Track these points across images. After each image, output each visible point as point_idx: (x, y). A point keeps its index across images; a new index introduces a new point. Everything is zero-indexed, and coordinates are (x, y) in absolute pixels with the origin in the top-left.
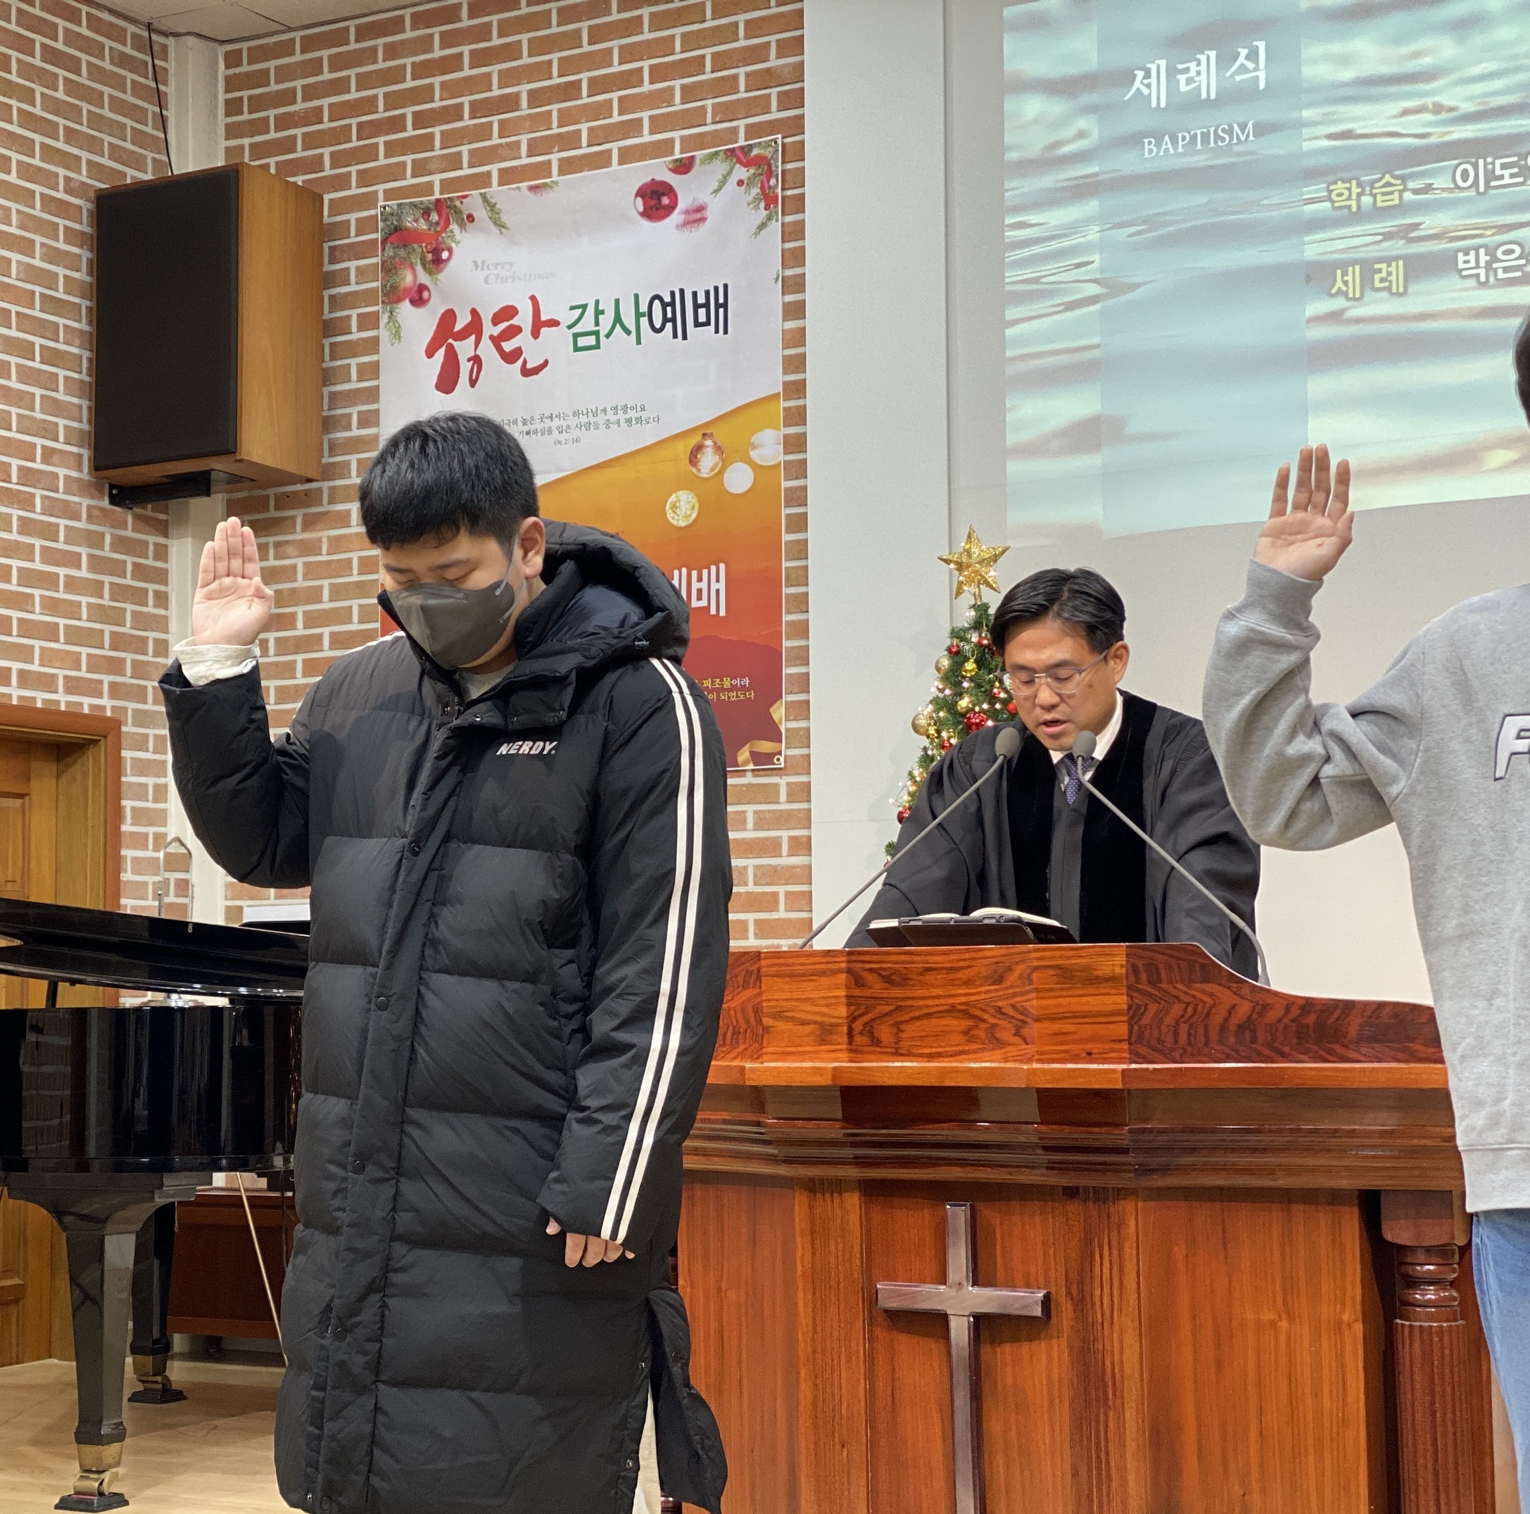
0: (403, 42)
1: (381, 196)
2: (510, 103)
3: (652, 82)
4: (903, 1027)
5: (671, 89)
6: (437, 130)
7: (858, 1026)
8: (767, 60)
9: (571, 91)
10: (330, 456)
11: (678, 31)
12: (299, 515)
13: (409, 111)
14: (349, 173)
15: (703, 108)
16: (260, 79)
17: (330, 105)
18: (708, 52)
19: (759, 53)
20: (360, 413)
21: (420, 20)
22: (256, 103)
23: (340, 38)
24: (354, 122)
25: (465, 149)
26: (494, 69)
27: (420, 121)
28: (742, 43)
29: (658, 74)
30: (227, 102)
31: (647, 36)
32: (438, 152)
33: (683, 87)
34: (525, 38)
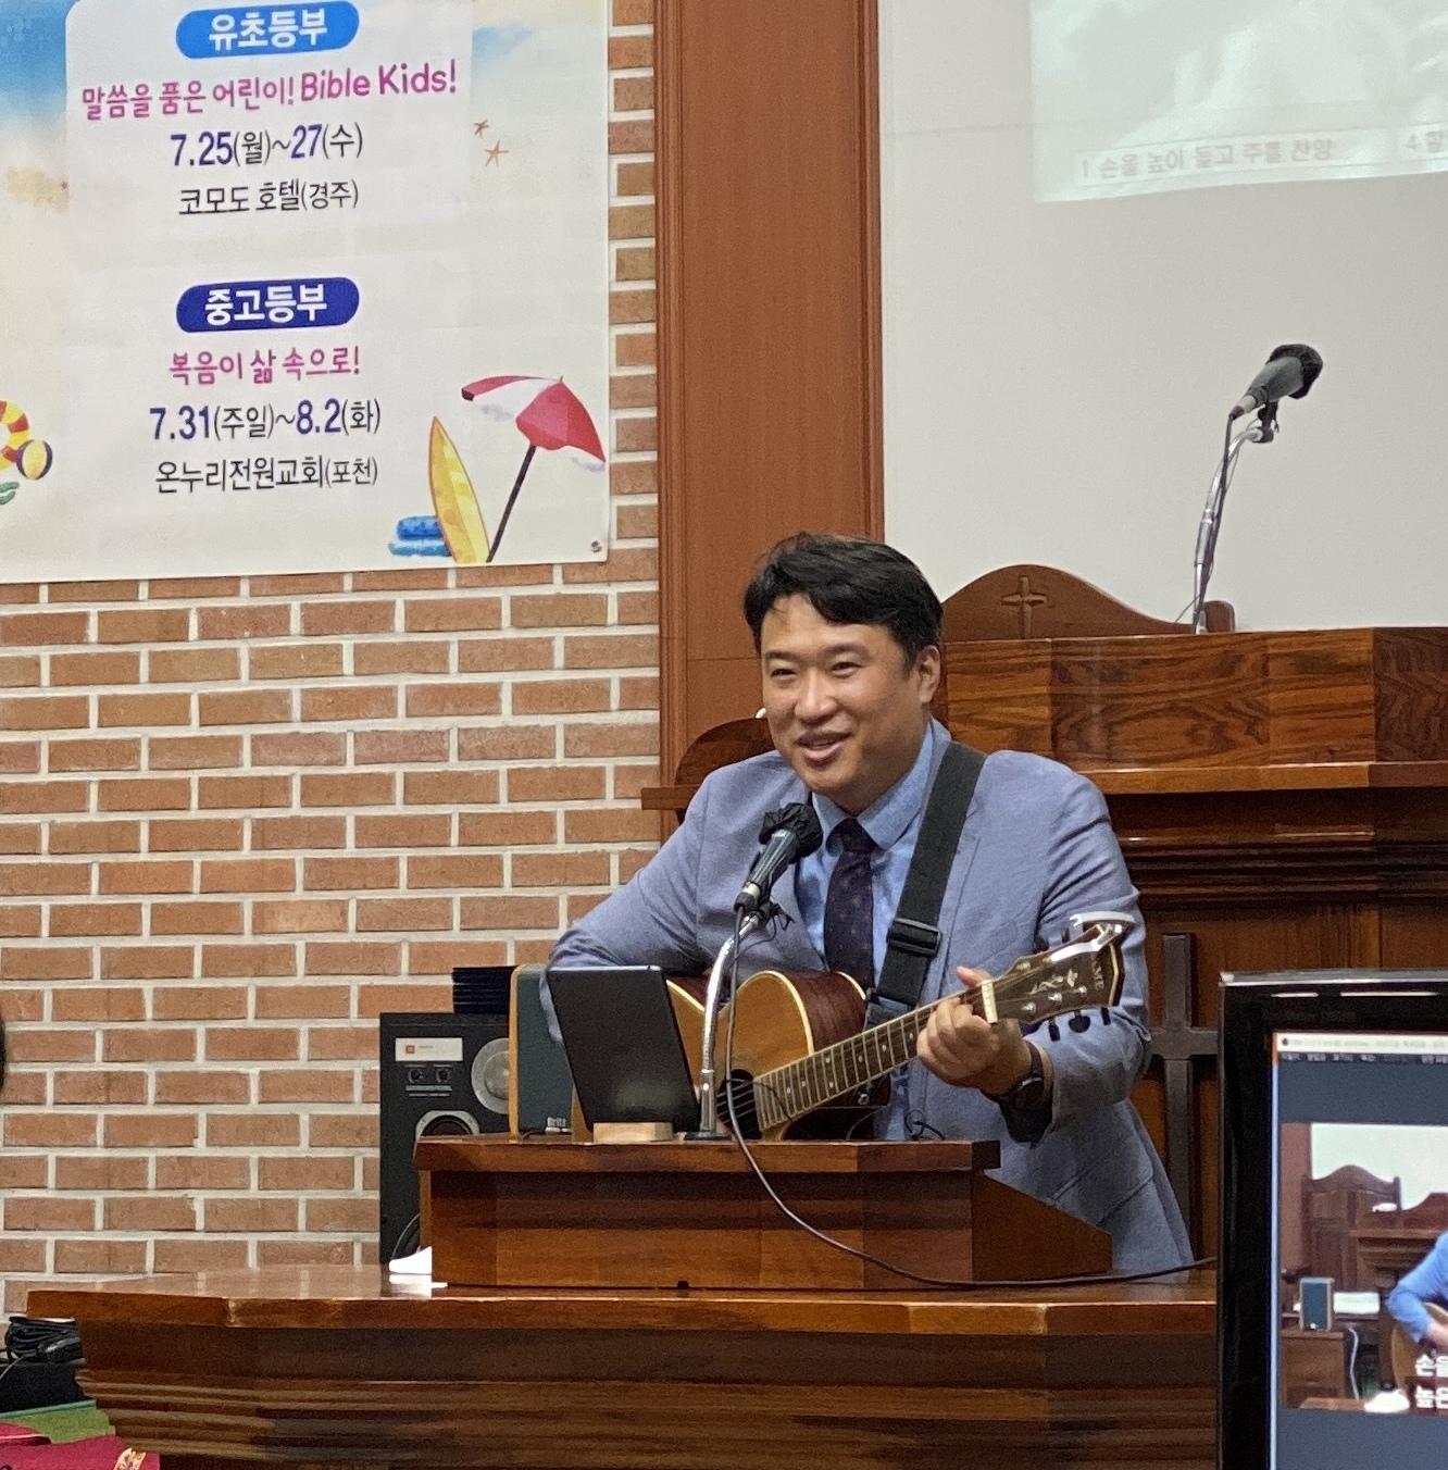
4: (1117, 729)
7: (1063, 728)
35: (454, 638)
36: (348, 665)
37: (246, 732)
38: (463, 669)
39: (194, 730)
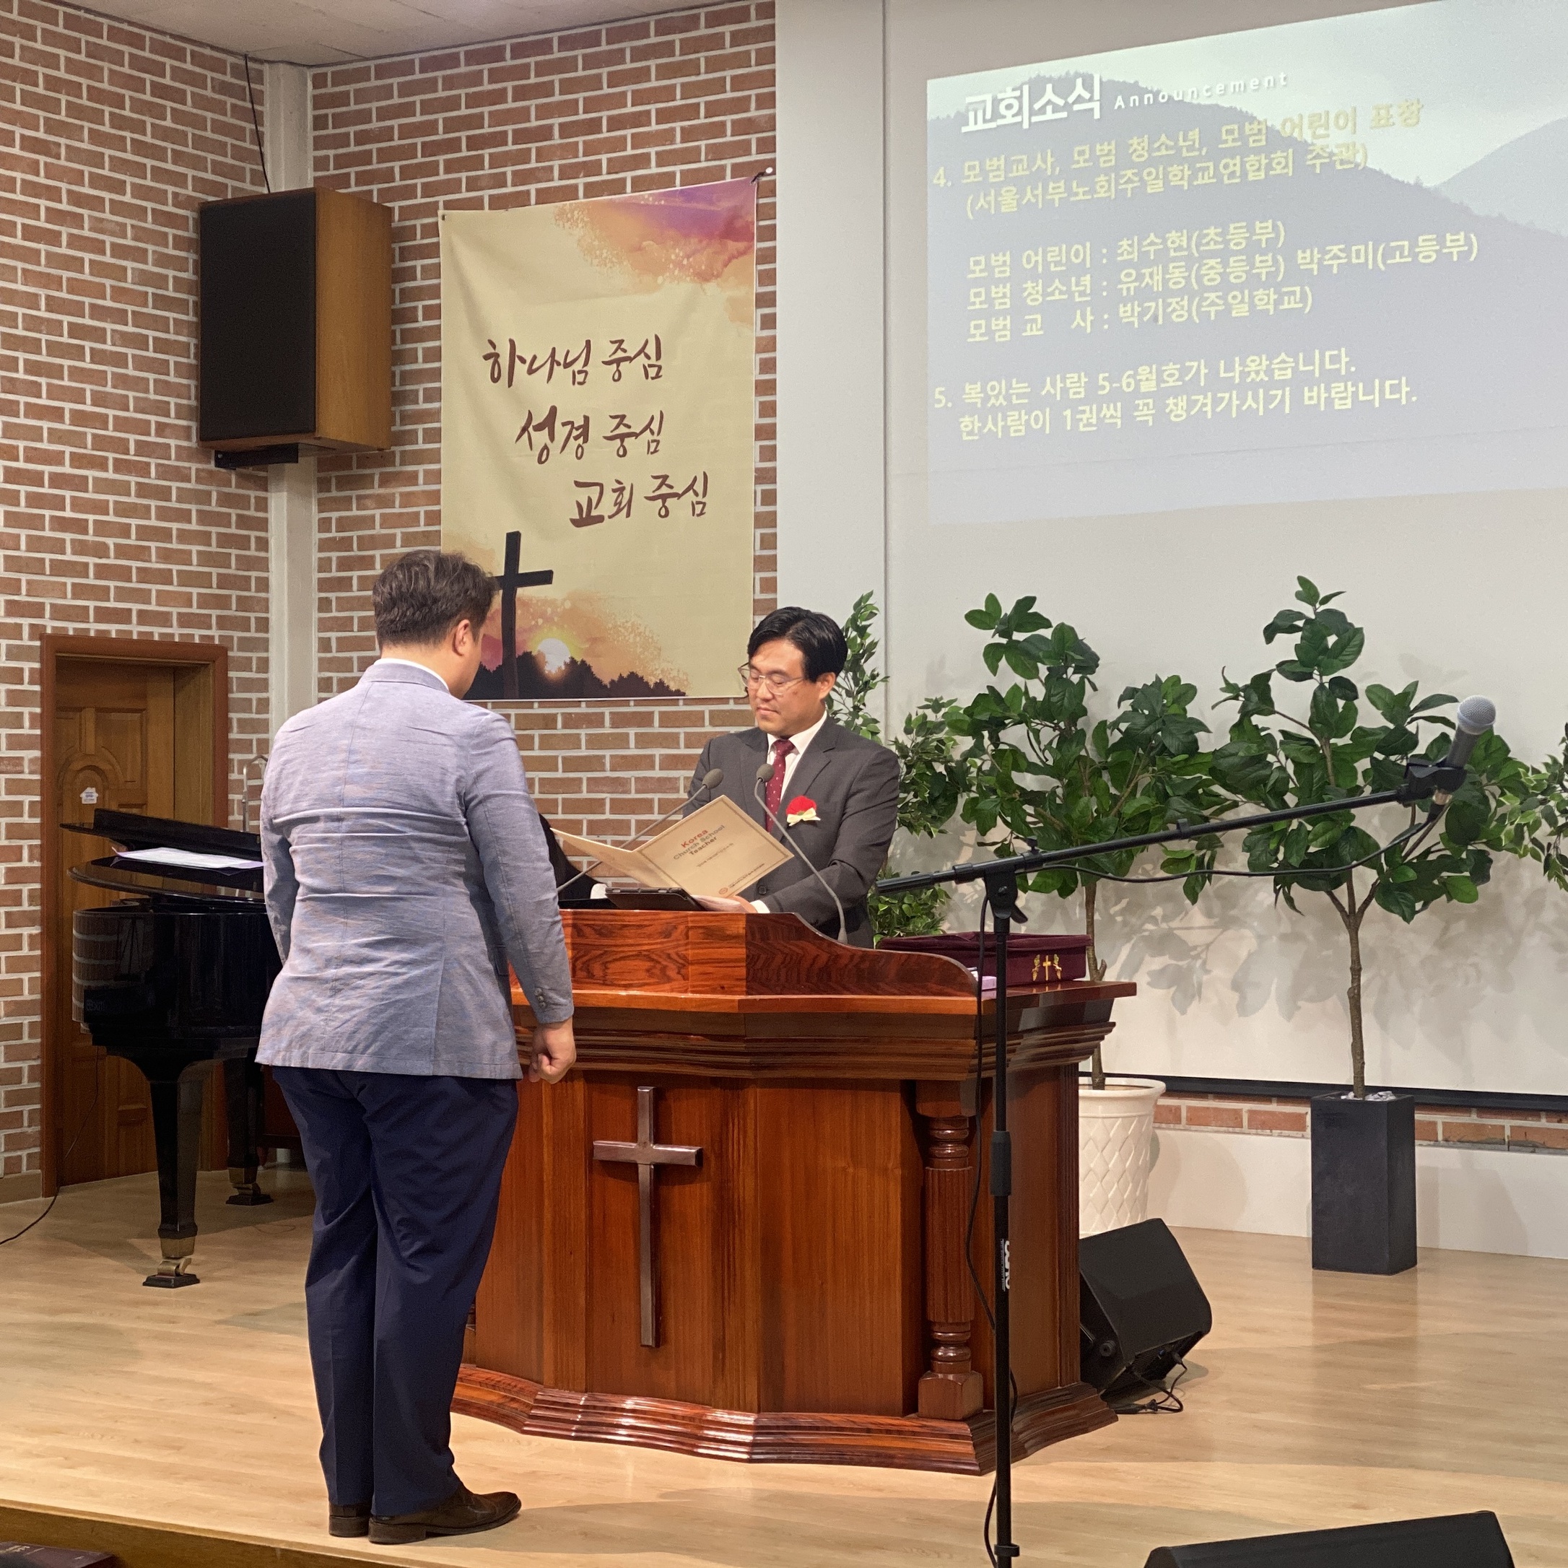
0: (459, 75)
1: (441, 205)
2: (545, 133)
3: (658, 123)
5: (673, 129)
6: (486, 153)
8: (747, 110)
9: (594, 126)
10: (402, 424)
11: (678, 81)
12: (376, 473)
13: (463, 135)
14: (415, 185)
15: (698, 148)
16: (342, 99)
17: (400, 126)
18: (702, 100)
19: (742, 105)
20: (425, 390)
21: (472, 57)
22: (340, 120)
23: (407, 68)
24: (419, 141)
25: (509, 170)
26: (532, 103)
27: (474, 143)
28: (729, 95)
29: (663, 116)
30: (316, 118)
31: (654, 83)
32: (487, 171)
33: (683, 129)
34: (556, 78)
35: (681, 730)
36: (632, 744)
37: (584, 776)
38: (687, 747)
39: (560, 774)
